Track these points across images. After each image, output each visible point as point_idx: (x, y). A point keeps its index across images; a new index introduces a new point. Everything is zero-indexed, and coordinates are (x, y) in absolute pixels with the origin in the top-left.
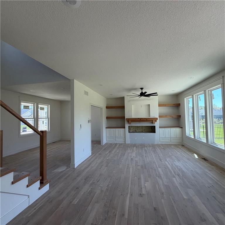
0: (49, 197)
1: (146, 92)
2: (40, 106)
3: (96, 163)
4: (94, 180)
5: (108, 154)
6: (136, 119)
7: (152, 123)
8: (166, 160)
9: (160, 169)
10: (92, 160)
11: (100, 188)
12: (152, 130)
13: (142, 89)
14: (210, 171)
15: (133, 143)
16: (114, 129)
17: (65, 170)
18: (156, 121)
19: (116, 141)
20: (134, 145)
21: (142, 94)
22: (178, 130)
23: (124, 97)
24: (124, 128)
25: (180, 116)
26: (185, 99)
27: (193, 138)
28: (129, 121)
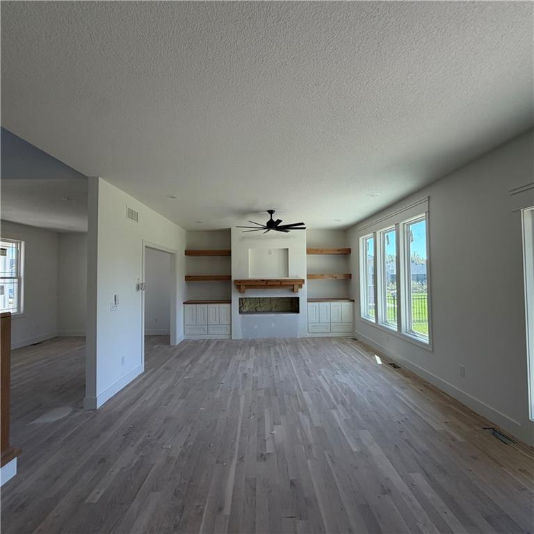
1: (279, 221)
3: (157, 391)
4: (150, 434)
5: (187, 366)
6: (257, 281)
7: (293, 290)
8: (320, 373)
9: (306, 395)
10: (146, 384)
11: (163, 451)
12: (292, 306)
14: (402, 388)
15: (250, 338)
18: (301, 286)
19: (208, 334)
20: (252, 343)
21: (272, 225)
22: (345, 305)
23: (230, 229)
24: (230, 302)
25: (350, 276)
26: (361, 239)
27: (374, 321)
28: (240, 286)
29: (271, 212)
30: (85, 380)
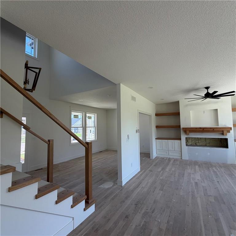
0: (94, 222)
2: (88, 115)
3: (147, 183)
4: (147, 208)
5: (160, 171)
6: (196, 128)
7: (223, 134)
10: (142, 178)
11: (156, 223)
13: (207, 88)
15: (194, 160)
16: (166, 141)
17: (111, 188)
18: (229, 132)
19: (168, 155)
20: (196, 163)
23: (179, 101)
24: (180, 139)
28: (186, 131)
30: (117, 170)
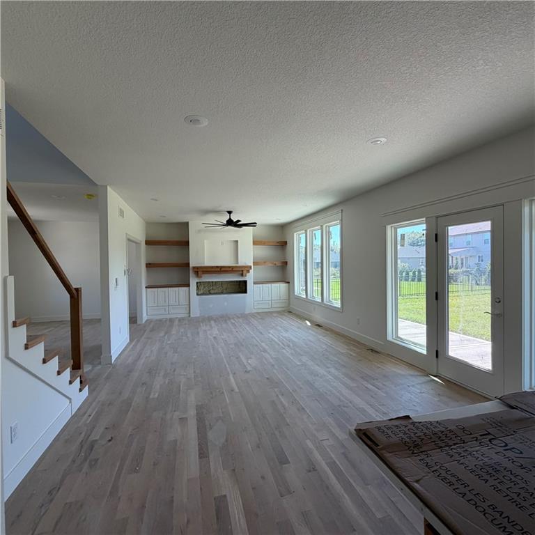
1: (239, 221)
3: (151, 351)
4: (166, 371)
5: (164, 336)
6: (212, 267)
7: (242, 275)
10: (139, 348)
11: (182, 376)
12: (241, 287)
15: (207, 316)
18: (248, 271)
19: (169, 314)
20: (210, 319)
22: (283, 286)
24: (188, 285)
25: (286, 263)
26: (295, 234)
27: (304, 297)
28: (197, 272)
29: (230, 212)
